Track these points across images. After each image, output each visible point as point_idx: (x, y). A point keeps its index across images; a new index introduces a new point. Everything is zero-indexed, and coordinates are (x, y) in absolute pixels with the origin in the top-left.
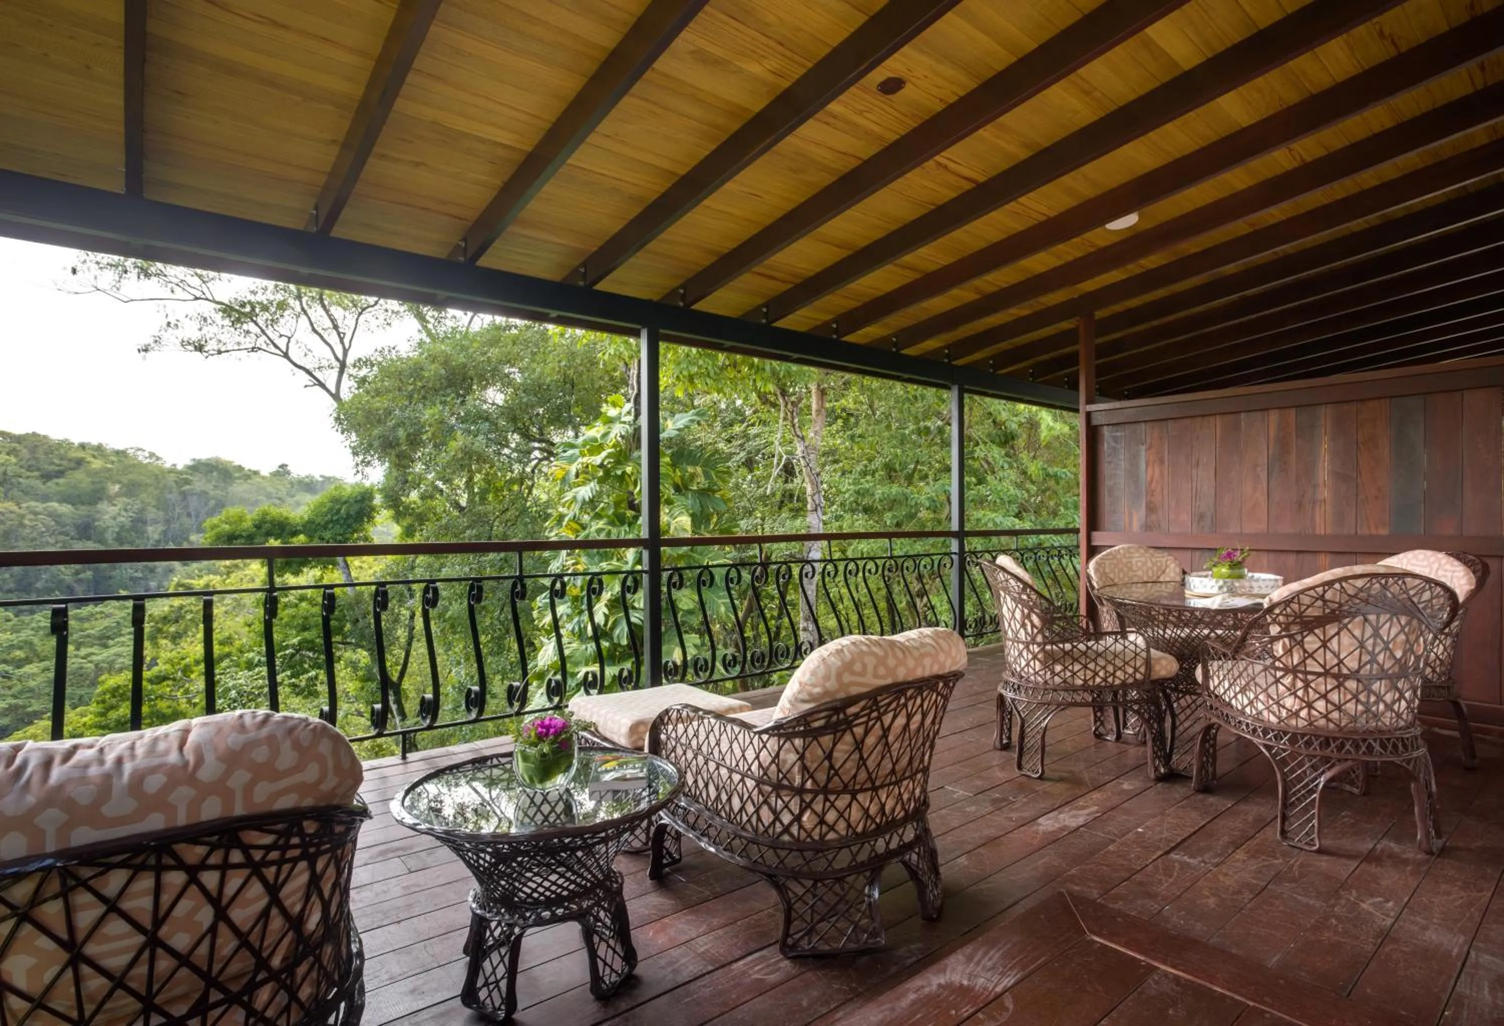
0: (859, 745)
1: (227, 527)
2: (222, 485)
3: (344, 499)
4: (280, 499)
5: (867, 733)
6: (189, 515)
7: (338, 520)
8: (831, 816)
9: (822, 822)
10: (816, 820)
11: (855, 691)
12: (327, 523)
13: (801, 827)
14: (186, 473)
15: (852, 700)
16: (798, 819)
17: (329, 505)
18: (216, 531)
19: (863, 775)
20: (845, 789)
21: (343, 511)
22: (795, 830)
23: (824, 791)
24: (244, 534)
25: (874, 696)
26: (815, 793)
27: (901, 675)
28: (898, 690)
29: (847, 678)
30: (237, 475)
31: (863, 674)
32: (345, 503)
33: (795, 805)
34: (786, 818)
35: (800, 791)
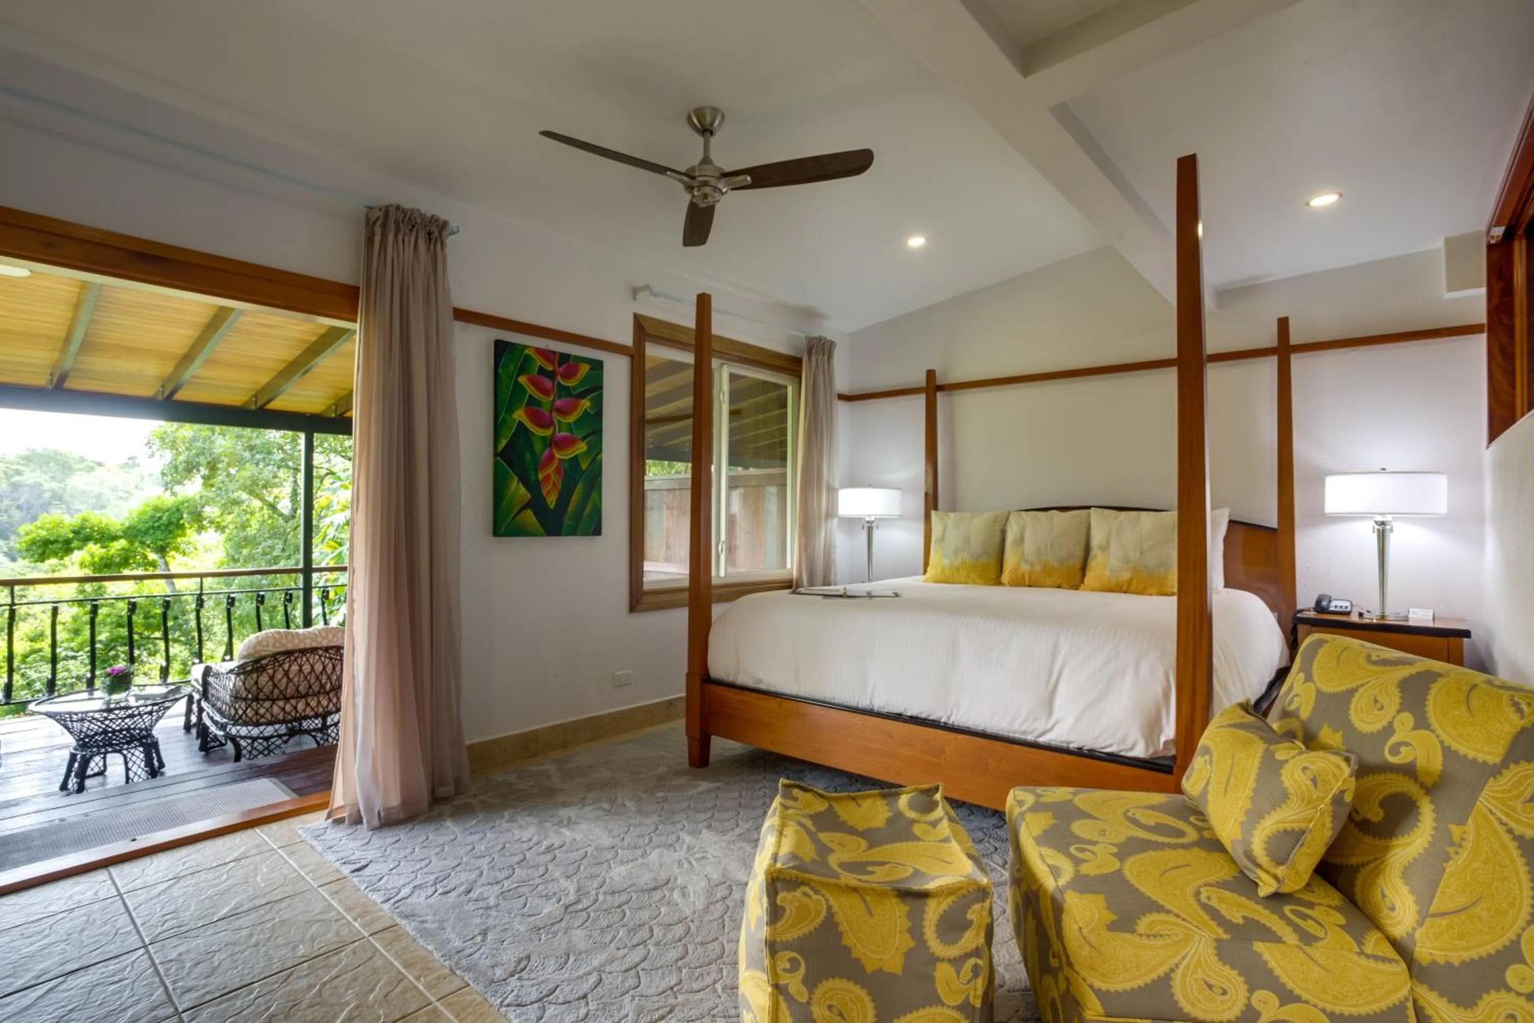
0: (272, 678)
1: (43, 533)
2: (60, 476)
3: (165, 508)
4: (127, 492)
5: (275, 672)
6: (19, 507)
7: (159, 526)
8: (262, 711)
9: (257, 713)
10: (253, 712)
11: (263, 653)
12: (148, 529)
13: (247, 716)
14: (18, 464)
15: (264, 658)
16: (245, 712)
17: (150, 513)
18: (30, 537)
19: (276, 691)
20: (268, 699)
21: (164, 519)
22: (244, 717)
23: (256, 699)
24: (61, 539)
25: (275, 656)
26: (253, 700)
27: (290, 647)
28: (289, 653)
29: (258, 648)
30: (78, 466)
31: (267, 646)
32: (168, 511)
33: (243, 705)
34: (240, 712)
35: (245, 699)
